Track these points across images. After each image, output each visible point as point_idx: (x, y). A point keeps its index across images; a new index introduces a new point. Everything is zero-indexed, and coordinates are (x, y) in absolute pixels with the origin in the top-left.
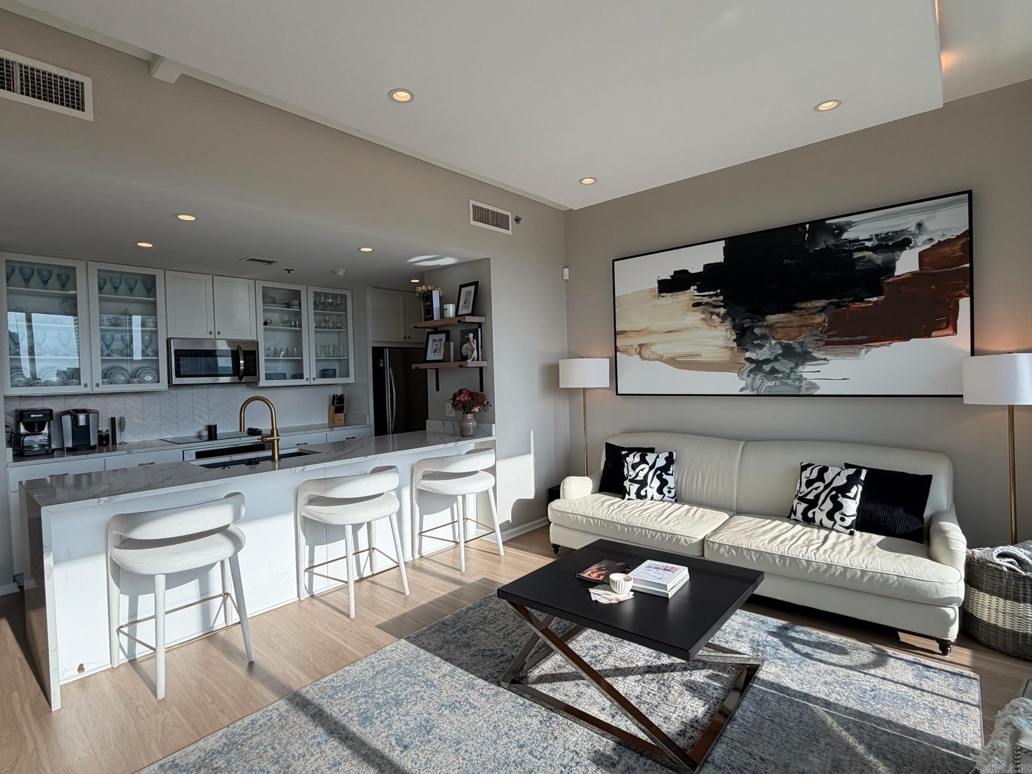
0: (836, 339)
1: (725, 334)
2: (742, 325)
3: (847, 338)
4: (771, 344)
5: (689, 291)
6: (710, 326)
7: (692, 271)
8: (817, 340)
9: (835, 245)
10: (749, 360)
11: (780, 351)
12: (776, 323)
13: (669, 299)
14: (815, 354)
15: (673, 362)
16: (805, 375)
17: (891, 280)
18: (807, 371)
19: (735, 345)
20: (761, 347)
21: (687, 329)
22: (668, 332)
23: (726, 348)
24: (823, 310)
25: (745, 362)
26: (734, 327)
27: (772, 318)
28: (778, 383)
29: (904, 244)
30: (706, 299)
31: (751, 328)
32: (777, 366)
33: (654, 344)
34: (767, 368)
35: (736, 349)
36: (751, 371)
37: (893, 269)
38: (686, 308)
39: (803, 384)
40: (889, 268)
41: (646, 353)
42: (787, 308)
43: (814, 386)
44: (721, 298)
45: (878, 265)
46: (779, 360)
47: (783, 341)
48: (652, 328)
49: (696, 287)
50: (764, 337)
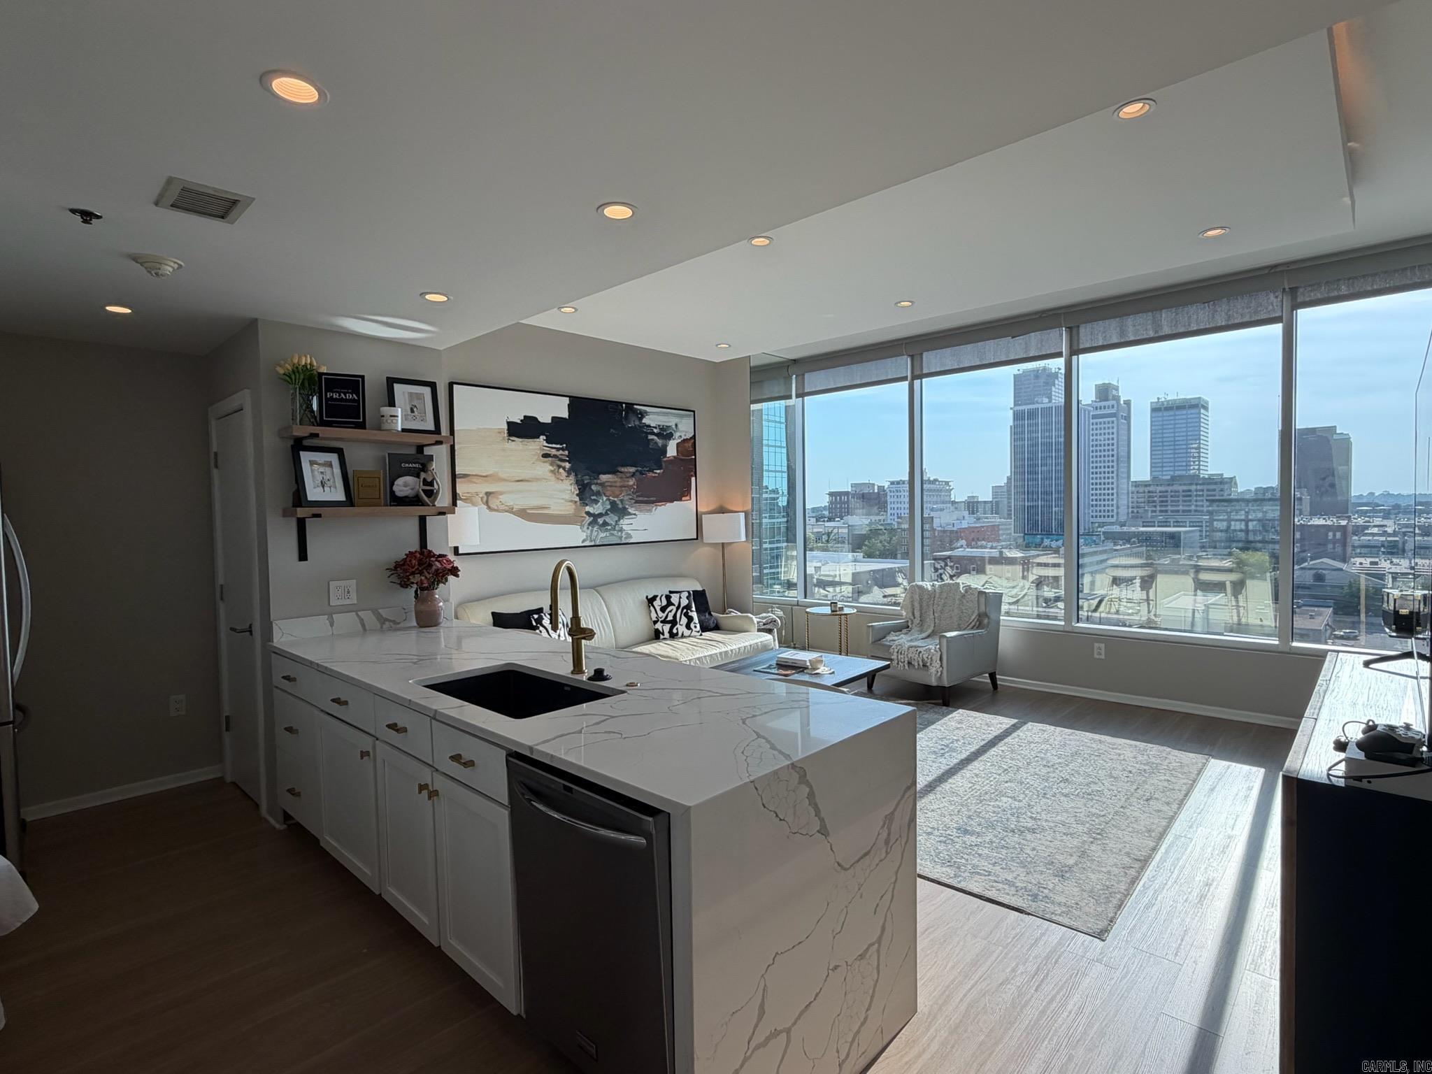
0: (641, 499)
1: (570, 488)
2: (583, 480)
3: (646, 499)
4: (603, 500)
5: (538, 440)
6: (558, 478)
7: (541, 420)
8: (631, 499)
9: (639, 426)
10: (588, 513)
11: (609, 507)
12: (606, 482)
13: (518, 444)
14: (630, 510)
15: (523, 514)
16: (624, 527)
17: (665, 459)
18: (625, 523)
19: (577, 499)
20: (596, 502)
21: (537, 480)
22: (518, 481)
23: (571, 501)
24: (633, 475)
25: (585, 515)
26: (577, 482)
27: (604, 478)
28: (608, 534)
29: (670, 436)
30: (554, 452)
31: (589, 484)
32: (608, 519)
33: (502, 493)
34: (600, 521)
35: (578, 503)
36: (589, 524)
37: (665, 452)
38: (536, 457)
39: (623, 534)
40: (663, 451)
41: (494, 503)
42: (614, 472)
43: (629, 536)
44: (566, 453)
45: (659, 447)
46: (608, 514)
47: (611, 498)
48: (502, 475)
49: (545, 438)
50: (598, 494)
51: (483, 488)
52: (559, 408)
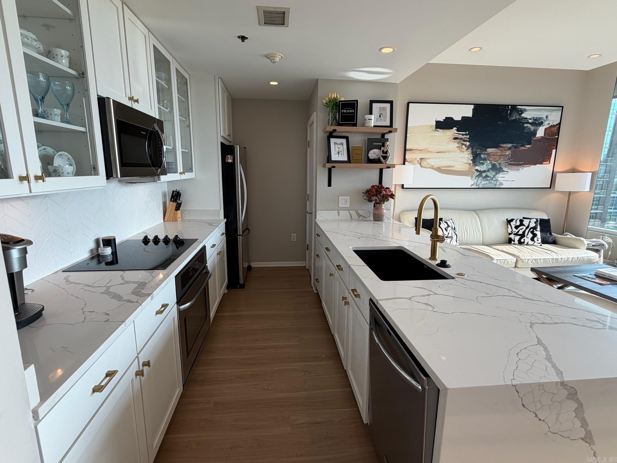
0: (513, 163)
1: (467, 156)
2: (476, 152)
3: (516, 163)
4: (487, 163)
5: (452, 130)
6: (461, 151)
7: (455, 119)
8: (506, 163)
9: (519, 119)
10: (477, 170)
11: (491, 167)
12: (491, 153)
13: (441, 133)
14: (504, 169)
15: (439, 169)
16: (499, 179)
17: (535, 138)
18: (500, 177)
19: (471, 162)
20: (483, 164)
21: (449, 152)
22: (438, 152)
23: (467, 163)
24: (510, 148)
25: (475, 171)
26: (472, 153)
27: (490, 150)
28: (487, 182)
29: (541, 124)
30: (460, 136)
31: (480, 154)
32: (489, 174)
33: (429, 159)
34: (484, 175)
35: (471, 165)
36: (477, 176)
37: (536, 134)
38: (450, 139)
39: (497, 183)
40: (534, 133)
41: (424, 163)
42: (497, 147)
43: (501, 184)
44: (468, 136)
45: (532, 131)
46: (490, 171)
47: (492, 162)
48: (430, 149)
49: (456, 128)
50: (485, 159)
51: (419, 156)
52: (468, 111)
